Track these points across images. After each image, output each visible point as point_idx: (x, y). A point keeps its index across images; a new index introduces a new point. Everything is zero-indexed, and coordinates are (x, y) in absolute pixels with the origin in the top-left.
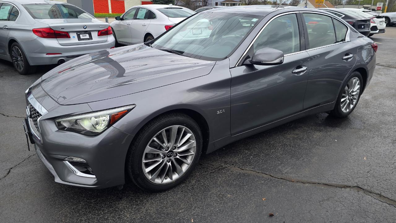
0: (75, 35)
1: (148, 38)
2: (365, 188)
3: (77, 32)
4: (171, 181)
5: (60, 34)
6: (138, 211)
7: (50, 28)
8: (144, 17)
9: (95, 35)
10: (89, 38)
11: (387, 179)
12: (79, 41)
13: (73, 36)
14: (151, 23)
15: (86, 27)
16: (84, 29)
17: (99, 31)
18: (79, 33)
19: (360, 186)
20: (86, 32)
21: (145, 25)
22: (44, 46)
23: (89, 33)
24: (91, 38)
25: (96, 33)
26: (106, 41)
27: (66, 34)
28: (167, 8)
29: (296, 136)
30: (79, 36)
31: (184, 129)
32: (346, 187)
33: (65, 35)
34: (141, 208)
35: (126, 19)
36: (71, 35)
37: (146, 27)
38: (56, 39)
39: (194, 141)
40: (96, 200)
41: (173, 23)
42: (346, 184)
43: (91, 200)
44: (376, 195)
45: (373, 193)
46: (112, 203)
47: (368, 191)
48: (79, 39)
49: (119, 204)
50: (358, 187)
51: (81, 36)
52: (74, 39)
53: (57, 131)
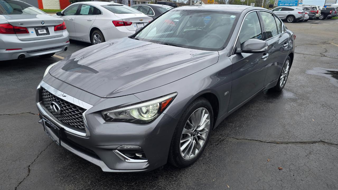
0: (33, 30)
1: (95, 32)
2: (326, 141)
3: (35, 28)
4: (194, 156)
5: (20, 30)
6: (180, 186)
7: (9, 24)
8: (88, 12)
9: (51, 30)
10: (46, 32)
11: (336, 133)
12: (37, 36)
13: (32, 31)
14: (97, 18)
15: (43, 22)
16: (42, 24)
17: (55, 26)
18: (36, 29)
19: (323, 141)
20: (43, 27)
21: (91, 21)
22: (3, 41)
23: (46, 28)
24: (48, 33)
25: (53, 28)
26: (62, 36)
27: (24, 29)
28: (110, 5)
29: (258, 108)
30: (38, 31)
31: (204, 110)
32: (315, 142)
33: (24, 31)
34: (180, 183)
35: (67, 14)
36: (30, 30)
37: (92, 22)
38: (15, 34)
39: (209, 120)
40: (135, 183)
41: (120, 19)
42: (313, 140)
43: (131, 183)
44: (336, 145)
45: (334, 144)
46: (152, 183)
47: (329, 143)
48: (38, 34)
49: (158, 183)
50: (322, 141)
51: (39, 31)
52: (32, 34)
53: (104, 123)
